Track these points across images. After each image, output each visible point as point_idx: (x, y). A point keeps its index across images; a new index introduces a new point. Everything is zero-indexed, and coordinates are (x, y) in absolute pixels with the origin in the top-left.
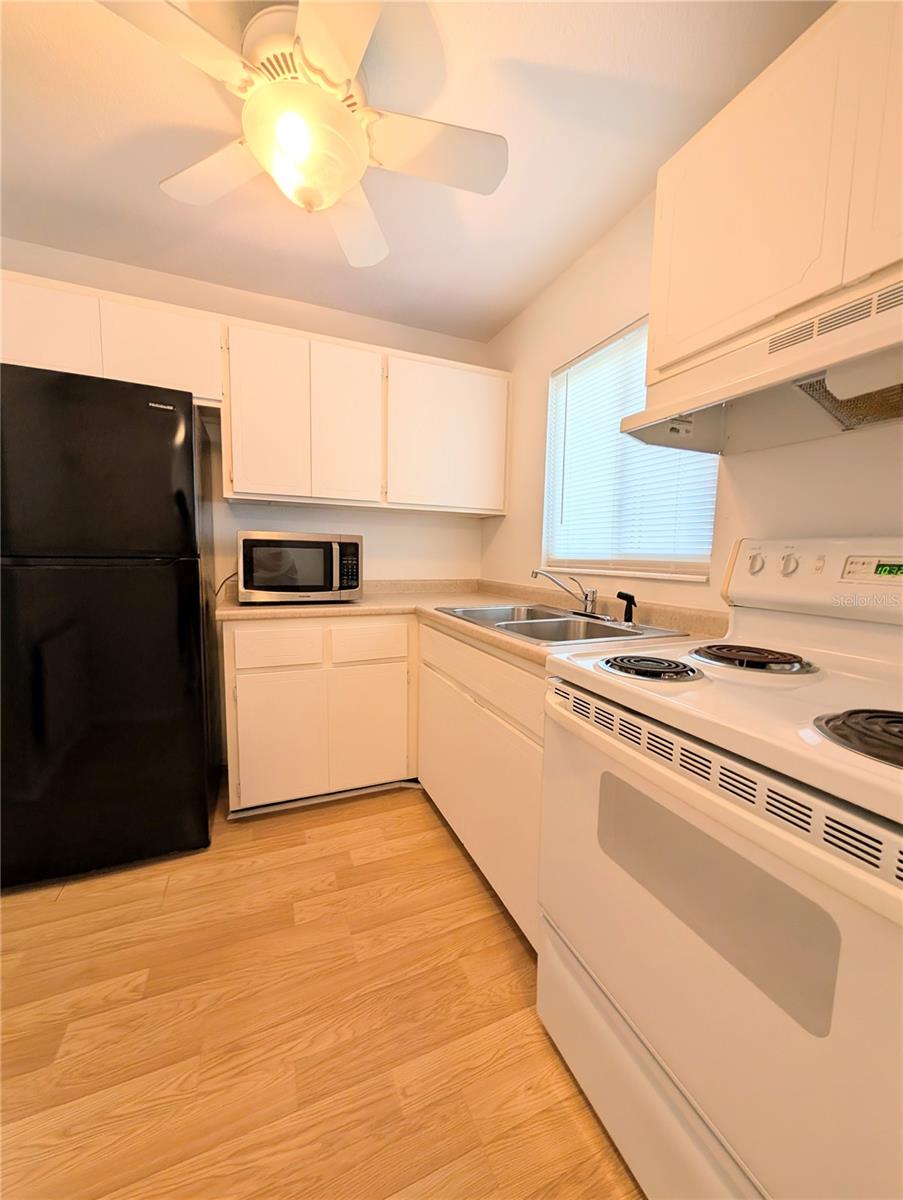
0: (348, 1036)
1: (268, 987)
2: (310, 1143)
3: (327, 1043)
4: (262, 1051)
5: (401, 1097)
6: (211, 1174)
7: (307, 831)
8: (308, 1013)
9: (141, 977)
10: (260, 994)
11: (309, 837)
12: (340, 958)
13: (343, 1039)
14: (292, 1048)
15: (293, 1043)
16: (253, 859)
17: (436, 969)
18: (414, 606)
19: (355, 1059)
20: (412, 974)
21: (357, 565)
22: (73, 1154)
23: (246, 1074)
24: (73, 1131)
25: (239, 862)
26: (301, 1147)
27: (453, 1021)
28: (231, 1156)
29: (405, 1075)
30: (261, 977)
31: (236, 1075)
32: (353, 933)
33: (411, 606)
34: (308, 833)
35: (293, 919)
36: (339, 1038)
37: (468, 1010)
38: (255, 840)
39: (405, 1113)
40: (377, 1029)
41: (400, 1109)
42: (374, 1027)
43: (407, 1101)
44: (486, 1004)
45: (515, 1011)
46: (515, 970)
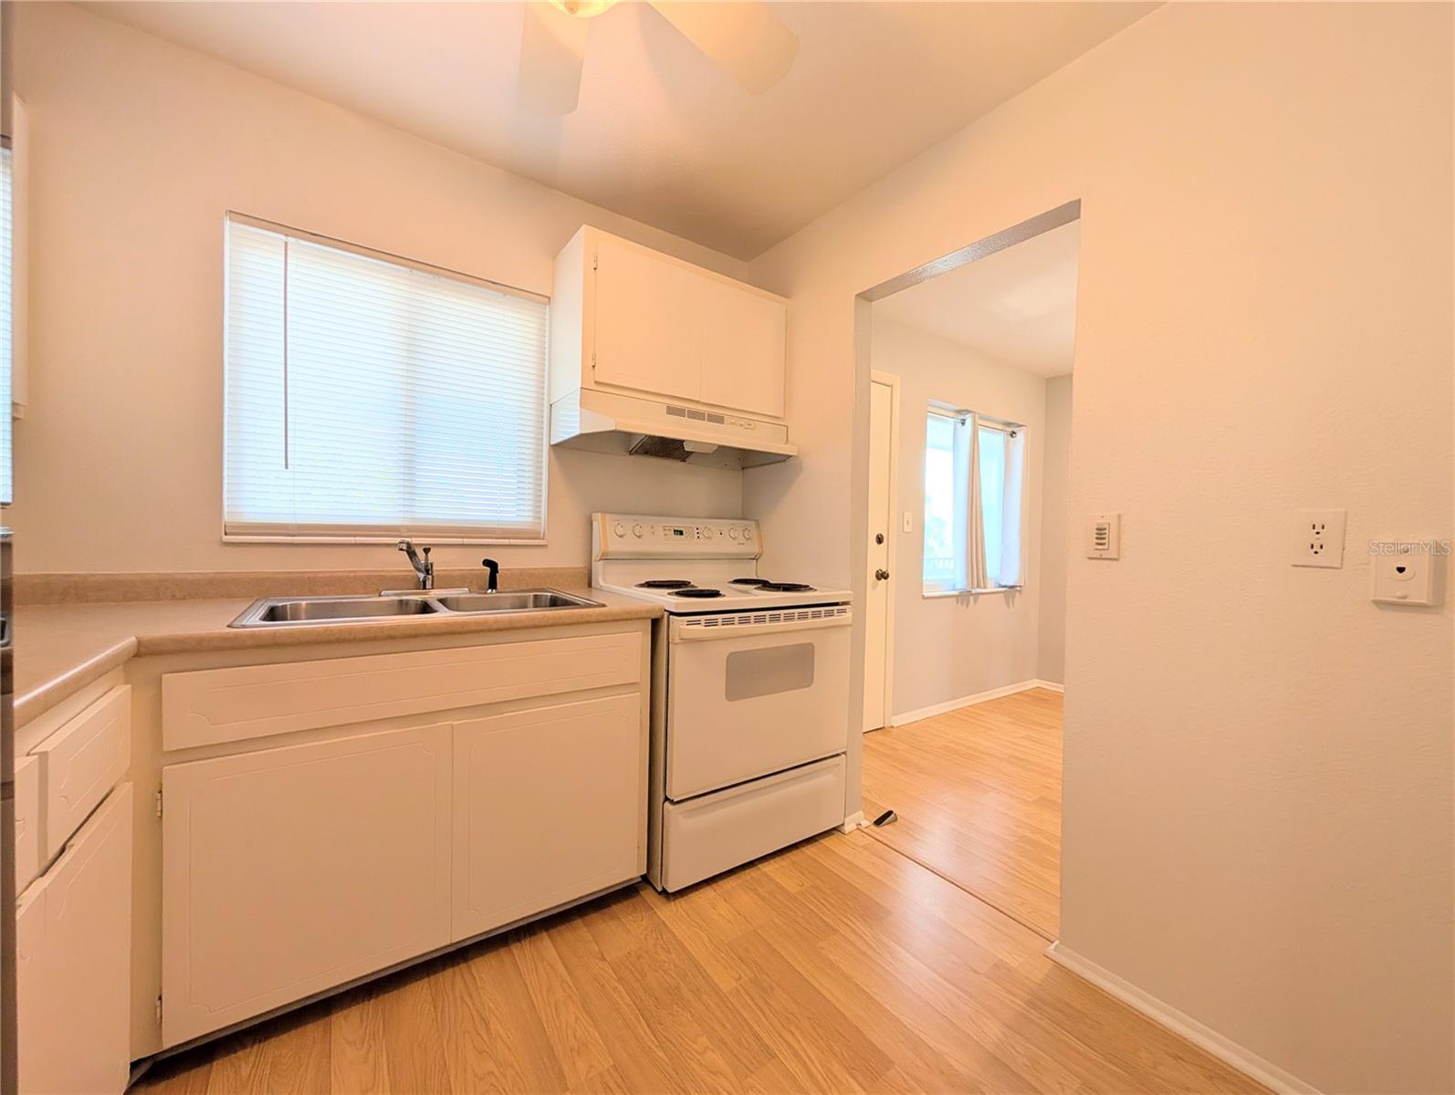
0: (704, 1041)
2: (793, 1034)
5: (742, 980)
17: (620, 980)
19: (723, 1025)
20: (628, 999)
26: (799, 1042)
27: (674, 956)
29: (725, 982)
36: (707, 1048)
37: (662, 947)
39: (752, 976)
40: (692, 1016)
41: (750, 979)
42: (691, 1019)
43: (743, 975)
44: (654, 936)
45: (659, 917)
46: (619, 918)
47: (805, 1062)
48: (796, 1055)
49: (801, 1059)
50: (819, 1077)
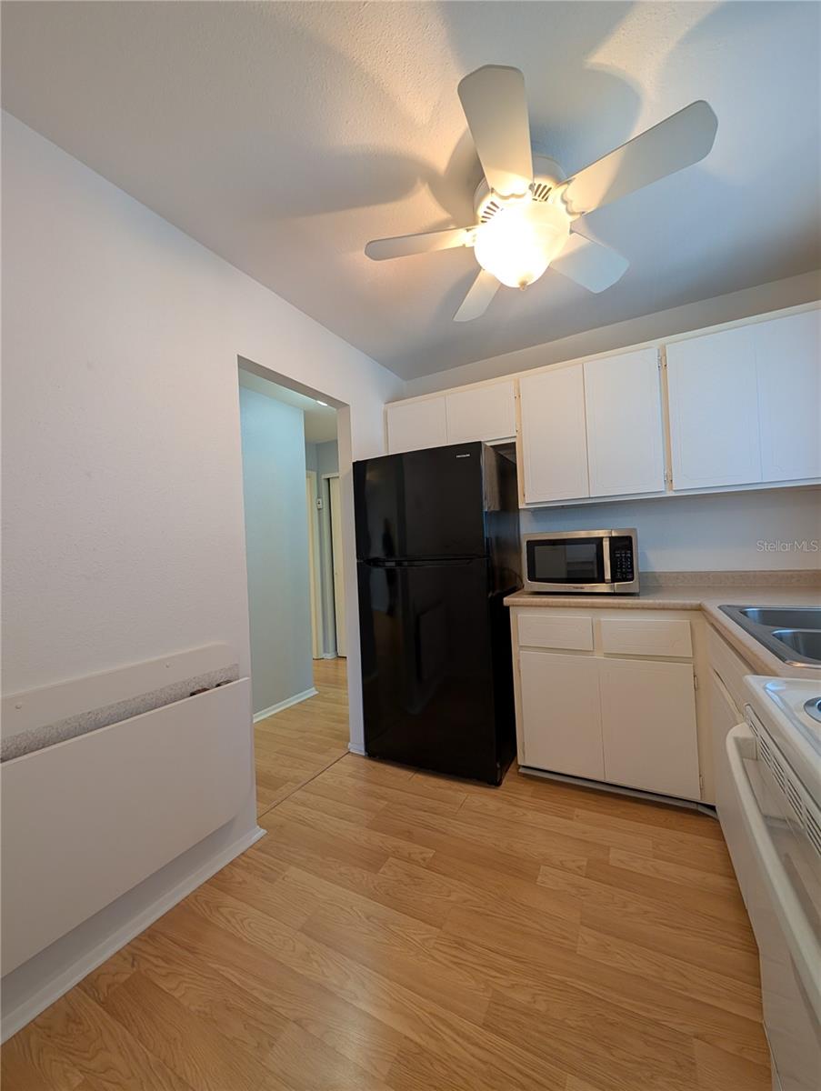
1: (496, 917)
3: (521, 997)
4: (475, 960)
6: (418, 1013)
7: (577, 810)
8: (516, 961)
9: (430, 853)
10: (490, 918)
11: (577, 816)
12: (564, 938)
13: (537, 1007)
14: (495, 977)
15: (498, 975)
16: (525, 812)
18: (699, 602)
21: (632, 558)
22: (367, 931)
23: (461, 968)
24: (371, 919)
25: (515, 809)
28: (430, 1013)
30: (497, 907)
31: (455, 963)
32: (582, 923)
33: (695, 601)
34: (577, 811)
35: (537, 878)
38: (532, 796)
47: (458, 1035)
48: (468, 1039)
49: (462, 1037)
50: (444, 1029)
